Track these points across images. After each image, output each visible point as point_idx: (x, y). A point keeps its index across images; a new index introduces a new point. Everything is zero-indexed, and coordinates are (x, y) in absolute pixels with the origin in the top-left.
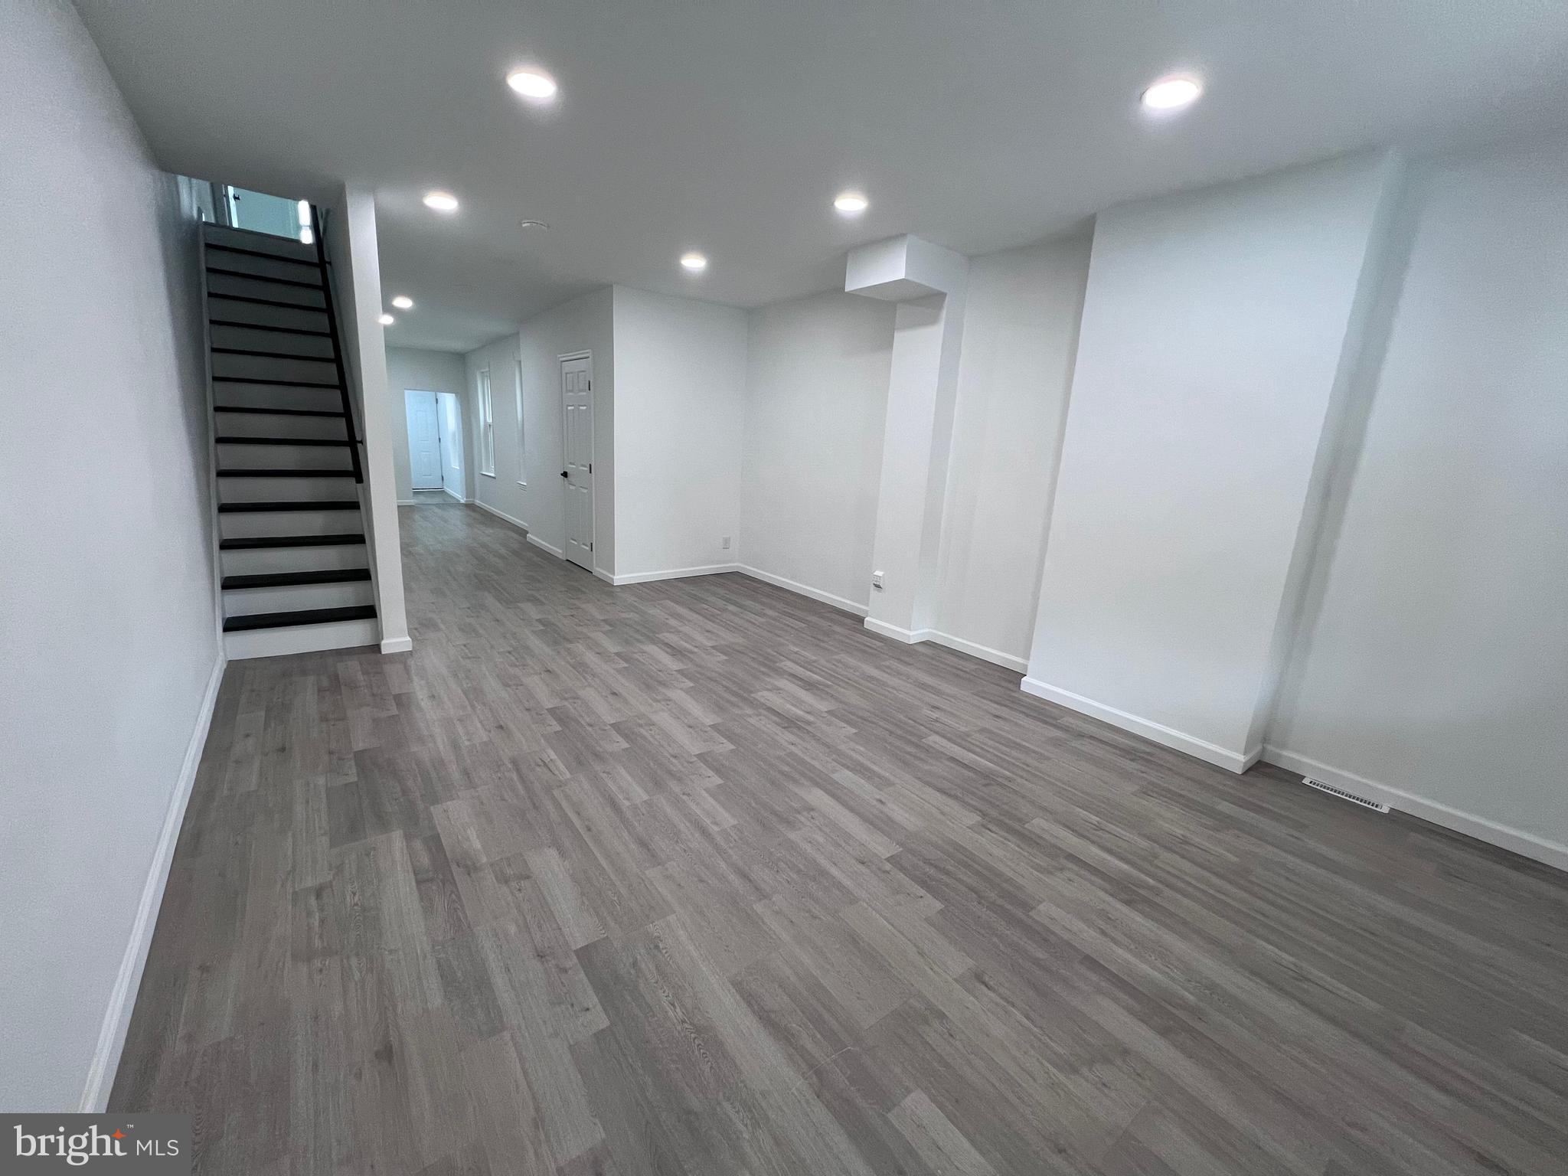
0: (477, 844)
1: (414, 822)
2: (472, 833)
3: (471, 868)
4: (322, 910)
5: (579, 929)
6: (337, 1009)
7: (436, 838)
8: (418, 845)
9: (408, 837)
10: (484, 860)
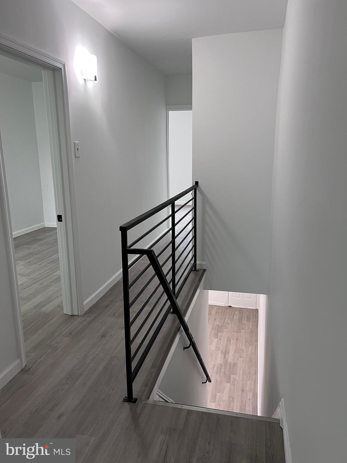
0: (220, 354)
1: (226, 362)
2: (219, 356)
3: (222, 351)
4: (240, 355)
5: (216, 340)
6: (240, 344)
7: (224, 358)
8: (227, 358)
9: (228, 360)
10: (220, 352)
